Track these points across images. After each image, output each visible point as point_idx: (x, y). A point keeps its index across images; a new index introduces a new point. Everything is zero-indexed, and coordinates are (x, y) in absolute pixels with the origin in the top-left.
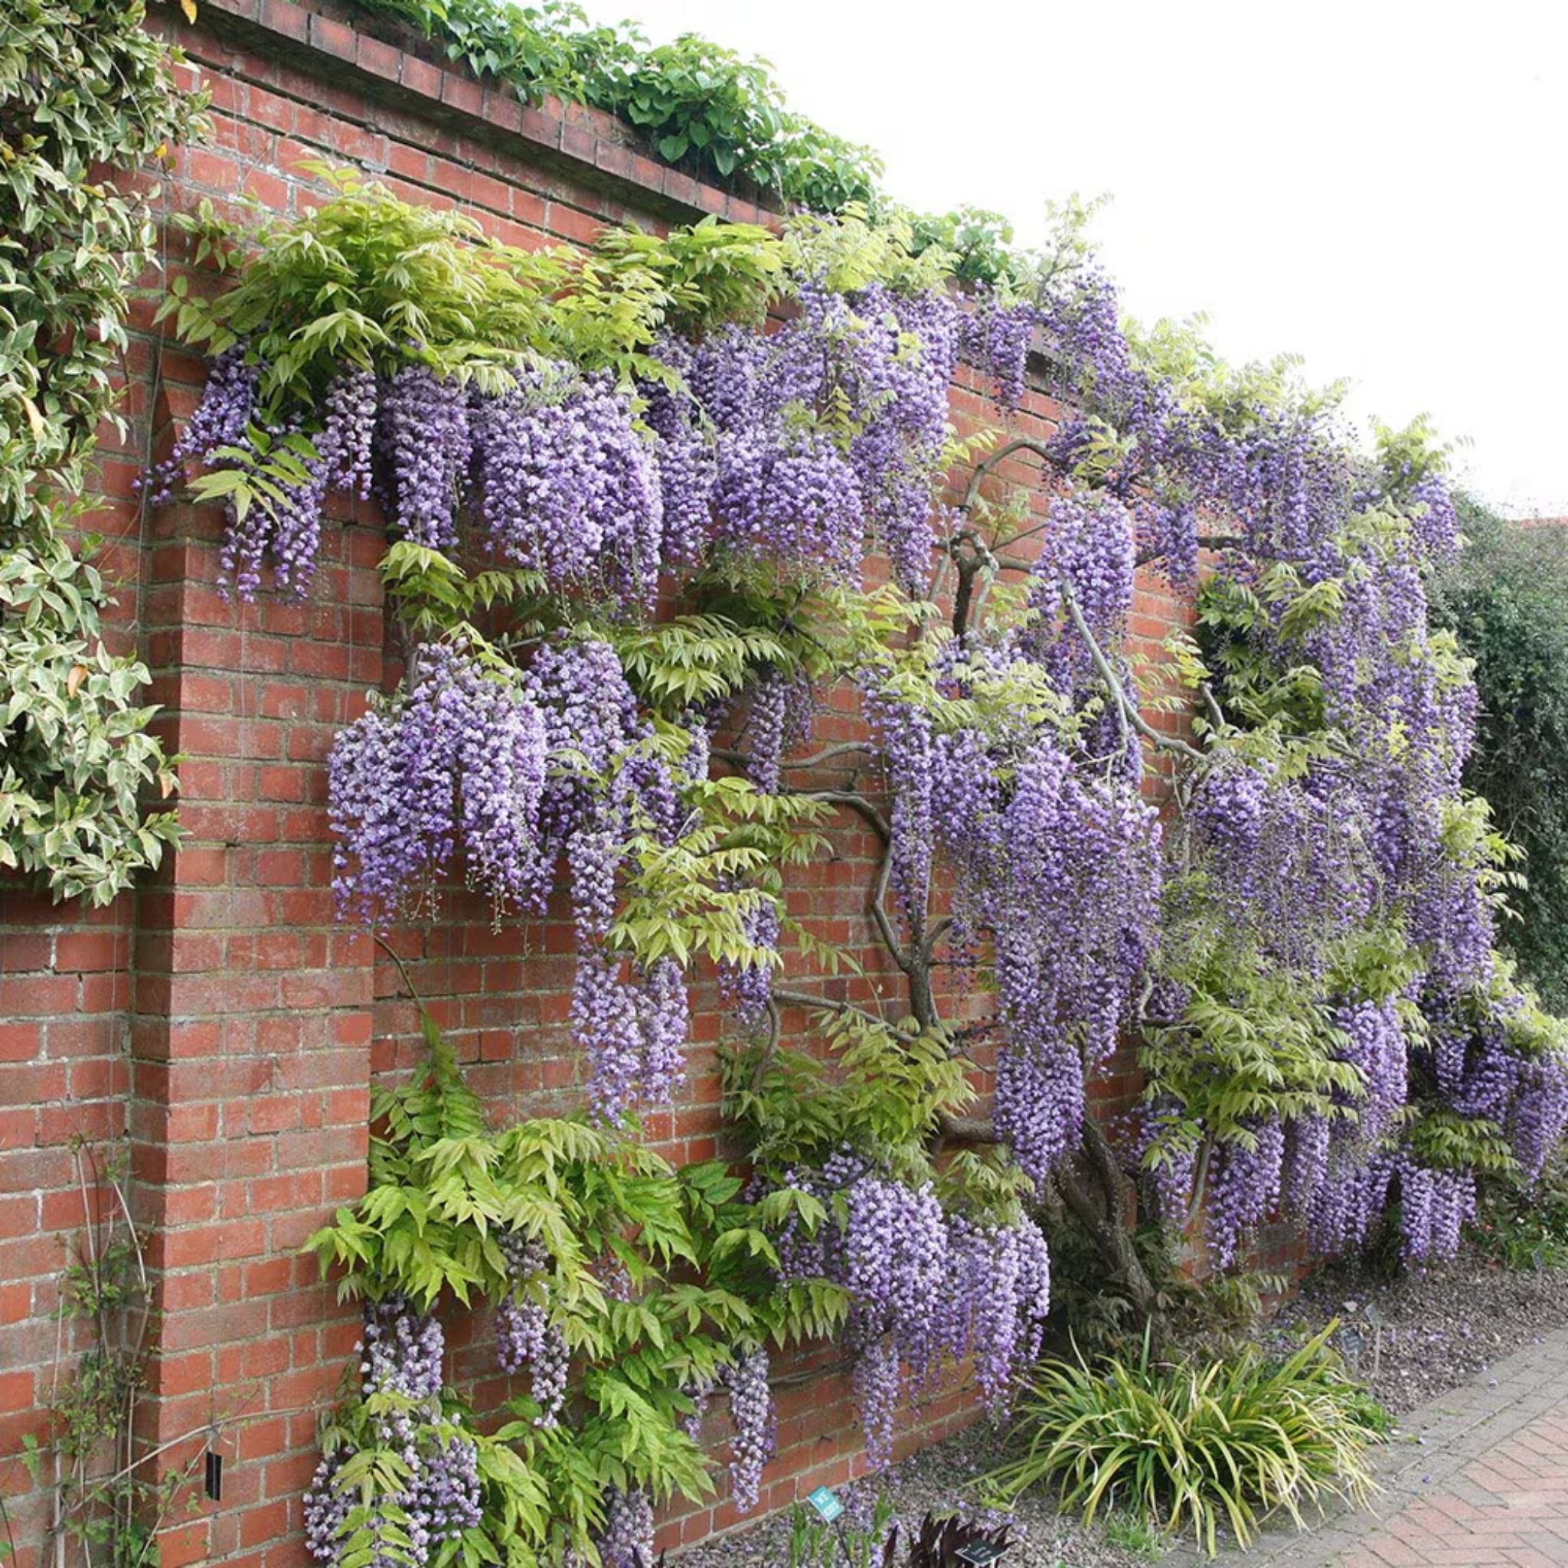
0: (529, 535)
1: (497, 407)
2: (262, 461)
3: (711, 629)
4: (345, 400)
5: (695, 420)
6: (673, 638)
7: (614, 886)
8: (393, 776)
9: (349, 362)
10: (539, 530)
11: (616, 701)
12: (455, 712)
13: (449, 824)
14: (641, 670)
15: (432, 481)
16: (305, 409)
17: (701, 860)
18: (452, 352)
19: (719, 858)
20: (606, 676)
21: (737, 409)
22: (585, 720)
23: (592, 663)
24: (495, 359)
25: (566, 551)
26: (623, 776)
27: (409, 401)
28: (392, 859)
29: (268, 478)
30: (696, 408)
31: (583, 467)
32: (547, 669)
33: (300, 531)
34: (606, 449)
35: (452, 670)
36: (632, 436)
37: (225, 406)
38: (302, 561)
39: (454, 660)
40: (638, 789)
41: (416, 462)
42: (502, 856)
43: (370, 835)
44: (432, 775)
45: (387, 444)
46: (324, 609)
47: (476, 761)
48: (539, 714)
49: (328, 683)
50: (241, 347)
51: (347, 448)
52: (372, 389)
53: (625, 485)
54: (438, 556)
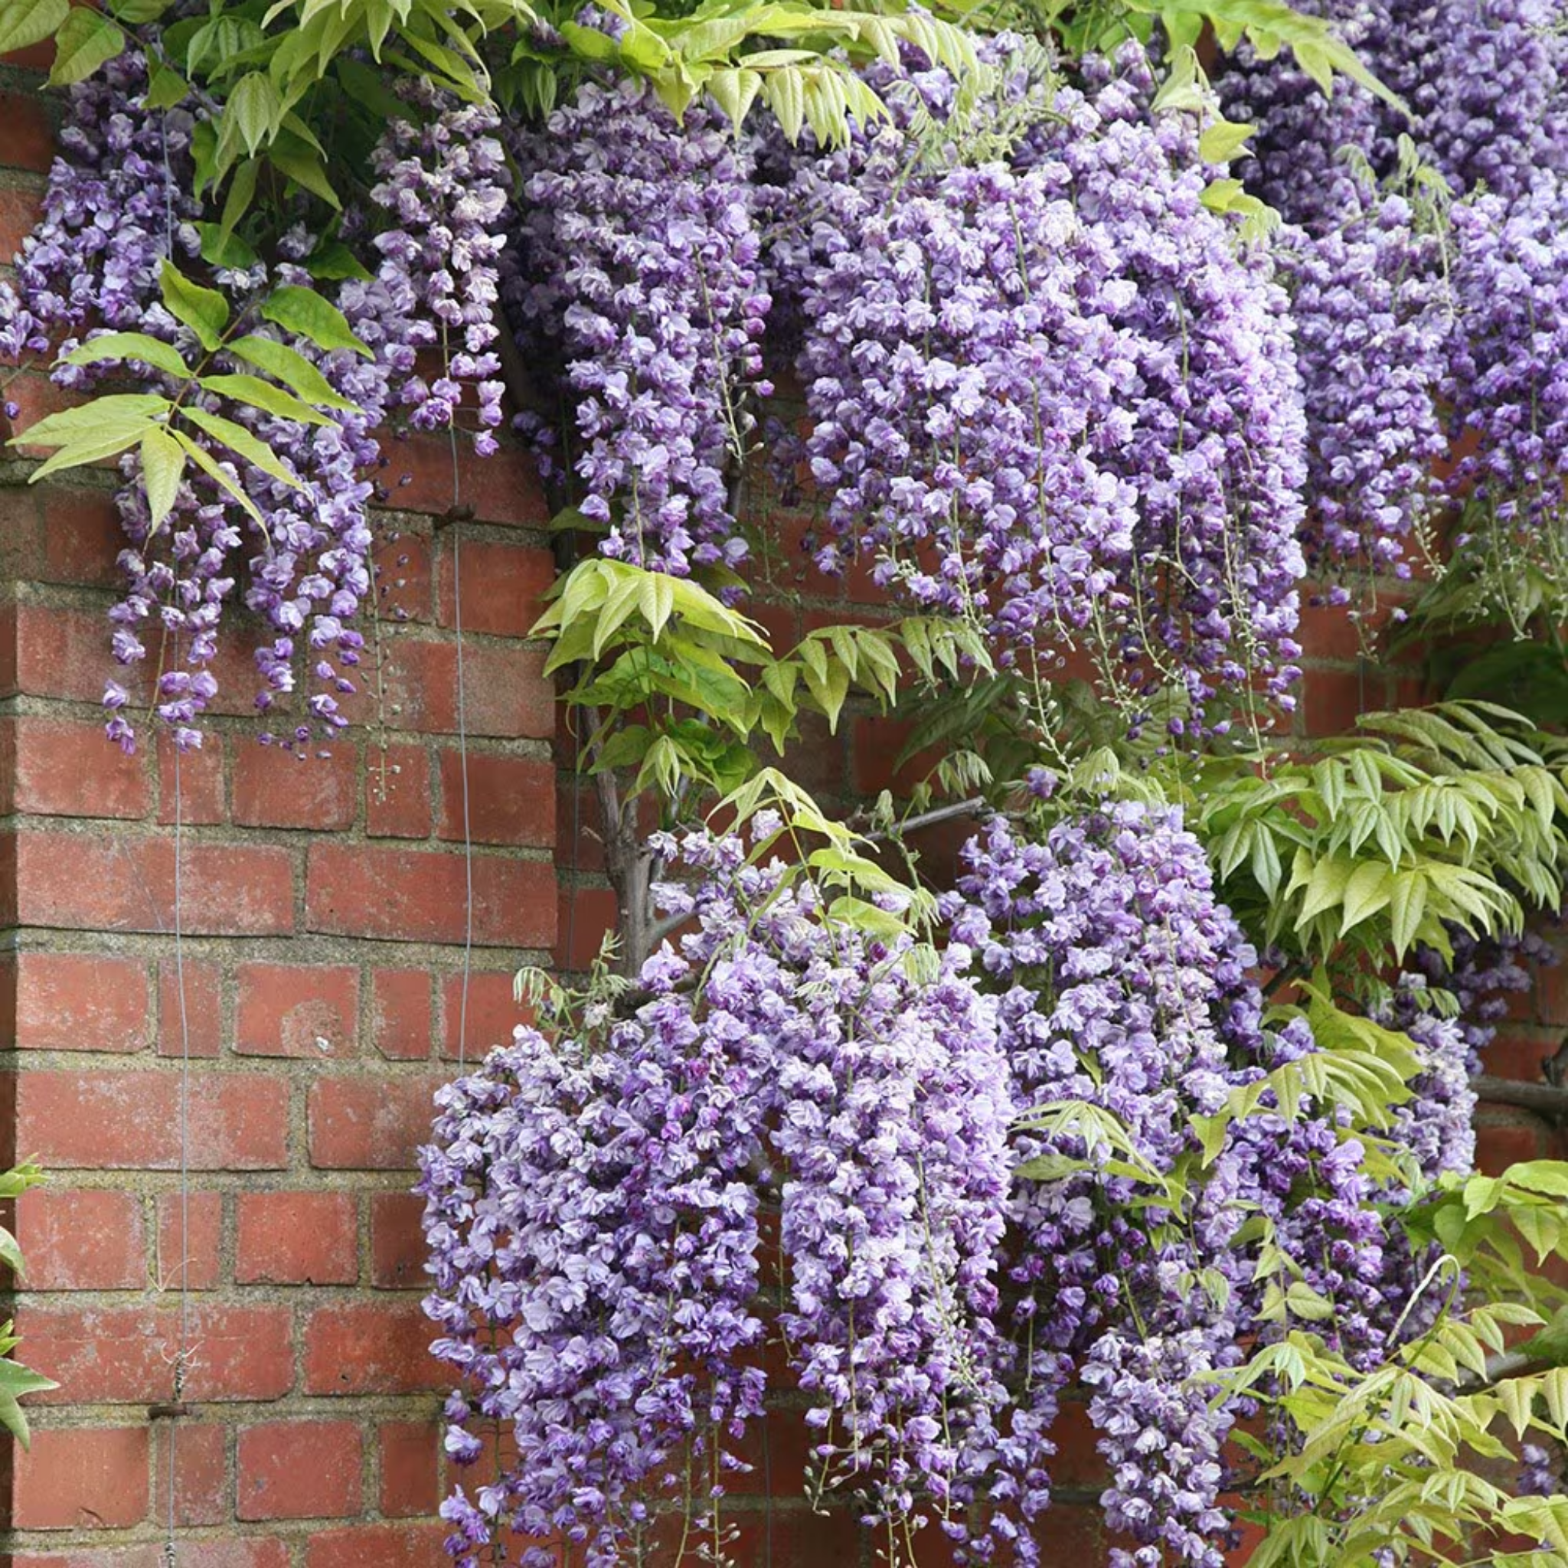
0: (934, 521)
1: (834, 176)
2: (210, 365)
3: (1460, 742)
4: (423, 192)
5: (1385, 165)
6: (1350, 779)
7: (1222, 1484)
8: (595, 1201)
9: (426, 80)
10: (963, 506)
11: (1200, 963)
12: (757, 1017)
13: (752, 1327)
14: (1267, 873)
15: (664, 392)
16: (317, 216)
17: (1464, 1404)
18: (701, 32)
19: (1518, 1395)
20: (1171, 894)
21: (1506, 124)
22: (1116, 1019)
23: (1129, 863)
24: (821, 44)
25: (1039, 558)
26: (1230, 1170)
27: (595, 179)
28: (601, 1430)
29: (228, 409)
30: (1394, 126)
31: (1076, 324)
32: (1004, 885)
33: (318, 548)
34: (1137, 270)
35: (743, 902)
36: (1207, 227)
37: (104, 222)
38: (328, 628)
39: (749, 874)
40: (1274, 1206)
41: (620, 343)
42: (903, 1411)
43: (541, 1367)
44: (700, 1194)
45: (542, 296)
46: (393, 753)
47: (817, 1150)
48: (984, 1010)
49: (411, 955)
50: (139, 59)
51: (437, 321)
52: (493, 151)
53: (1196, 364)
54: (693, 593)
